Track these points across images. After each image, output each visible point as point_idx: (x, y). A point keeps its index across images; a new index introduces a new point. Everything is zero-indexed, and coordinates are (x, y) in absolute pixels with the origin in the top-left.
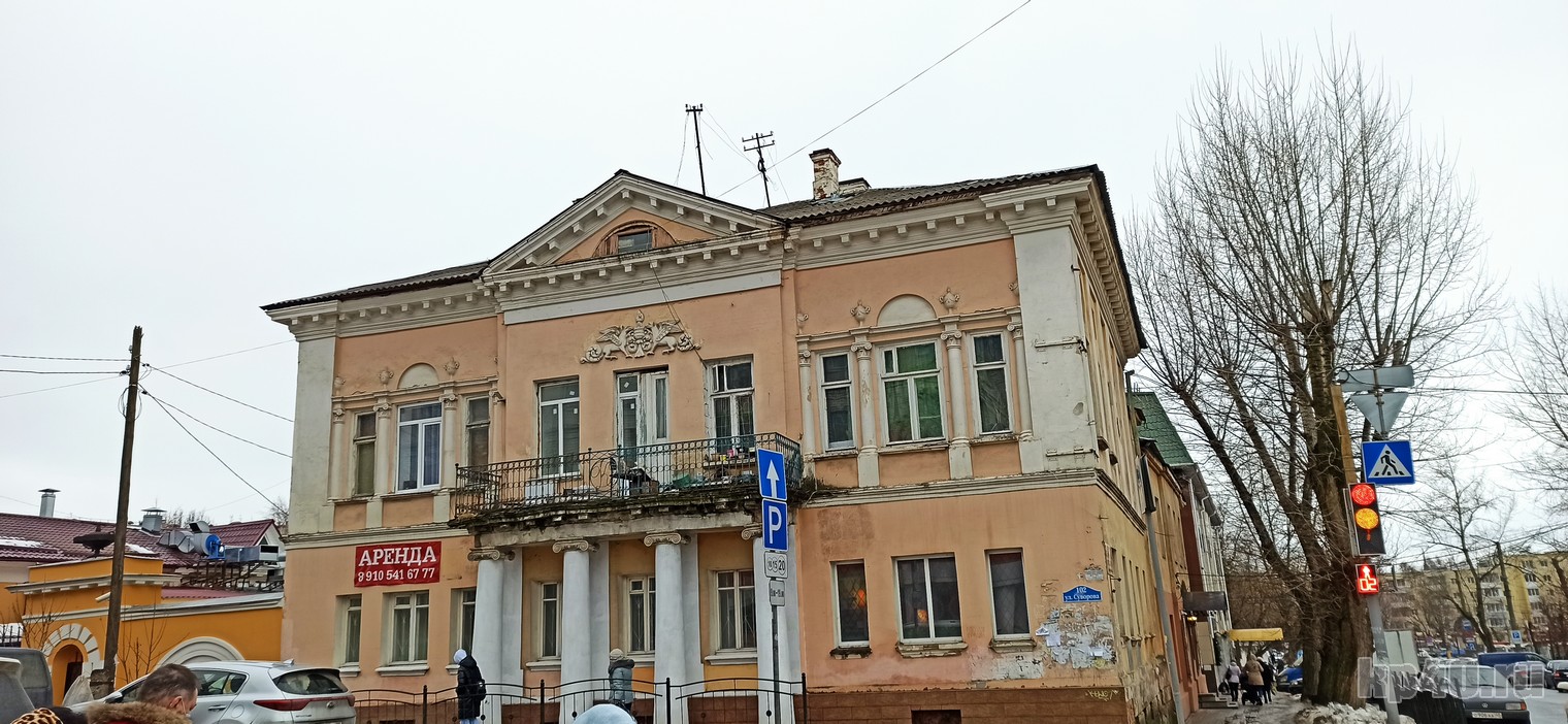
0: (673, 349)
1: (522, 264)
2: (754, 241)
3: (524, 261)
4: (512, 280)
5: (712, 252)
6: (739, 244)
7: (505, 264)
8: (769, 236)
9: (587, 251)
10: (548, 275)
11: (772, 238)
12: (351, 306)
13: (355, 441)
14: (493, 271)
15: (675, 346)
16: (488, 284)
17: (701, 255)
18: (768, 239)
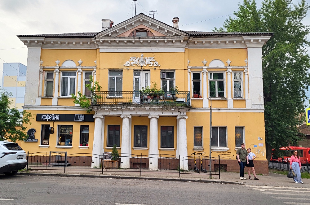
0: (152, 65)
1: (108, 35)
2: (180, 39)
3: (108, 34)
4: (105, 39)
5: (167, 40)
6: (175, 39)
7: (103, 34)
8: (184, 38)
9: (127, 35)
10: (116, 40)
11: (185, 39)
12: (48, 40)
13: (46, 80)
14: (99, 36)
15: (153, 65)
16: (97, 40)
17: (164, 40)
18: (184, 39)
